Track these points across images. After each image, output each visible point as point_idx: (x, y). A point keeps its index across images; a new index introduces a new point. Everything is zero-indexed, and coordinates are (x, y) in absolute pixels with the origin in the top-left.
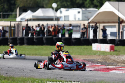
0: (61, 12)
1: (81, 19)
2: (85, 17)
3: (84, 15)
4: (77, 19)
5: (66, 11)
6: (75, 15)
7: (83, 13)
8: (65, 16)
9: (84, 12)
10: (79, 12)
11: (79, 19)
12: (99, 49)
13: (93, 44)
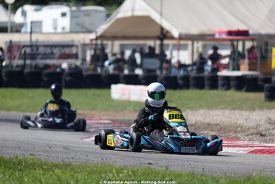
0: (24, 14)
1: (68, 29)
2: (78, 24)
3: (76, 20)
4: (59, 30)
5: (36, 10)
6: (55, 21)
7: (72, 17)
8: (32, 23)
9: (75, 14)
10: (64, 15)
11: (63, 29)
12: (126, 97)
13: (113, 87)
